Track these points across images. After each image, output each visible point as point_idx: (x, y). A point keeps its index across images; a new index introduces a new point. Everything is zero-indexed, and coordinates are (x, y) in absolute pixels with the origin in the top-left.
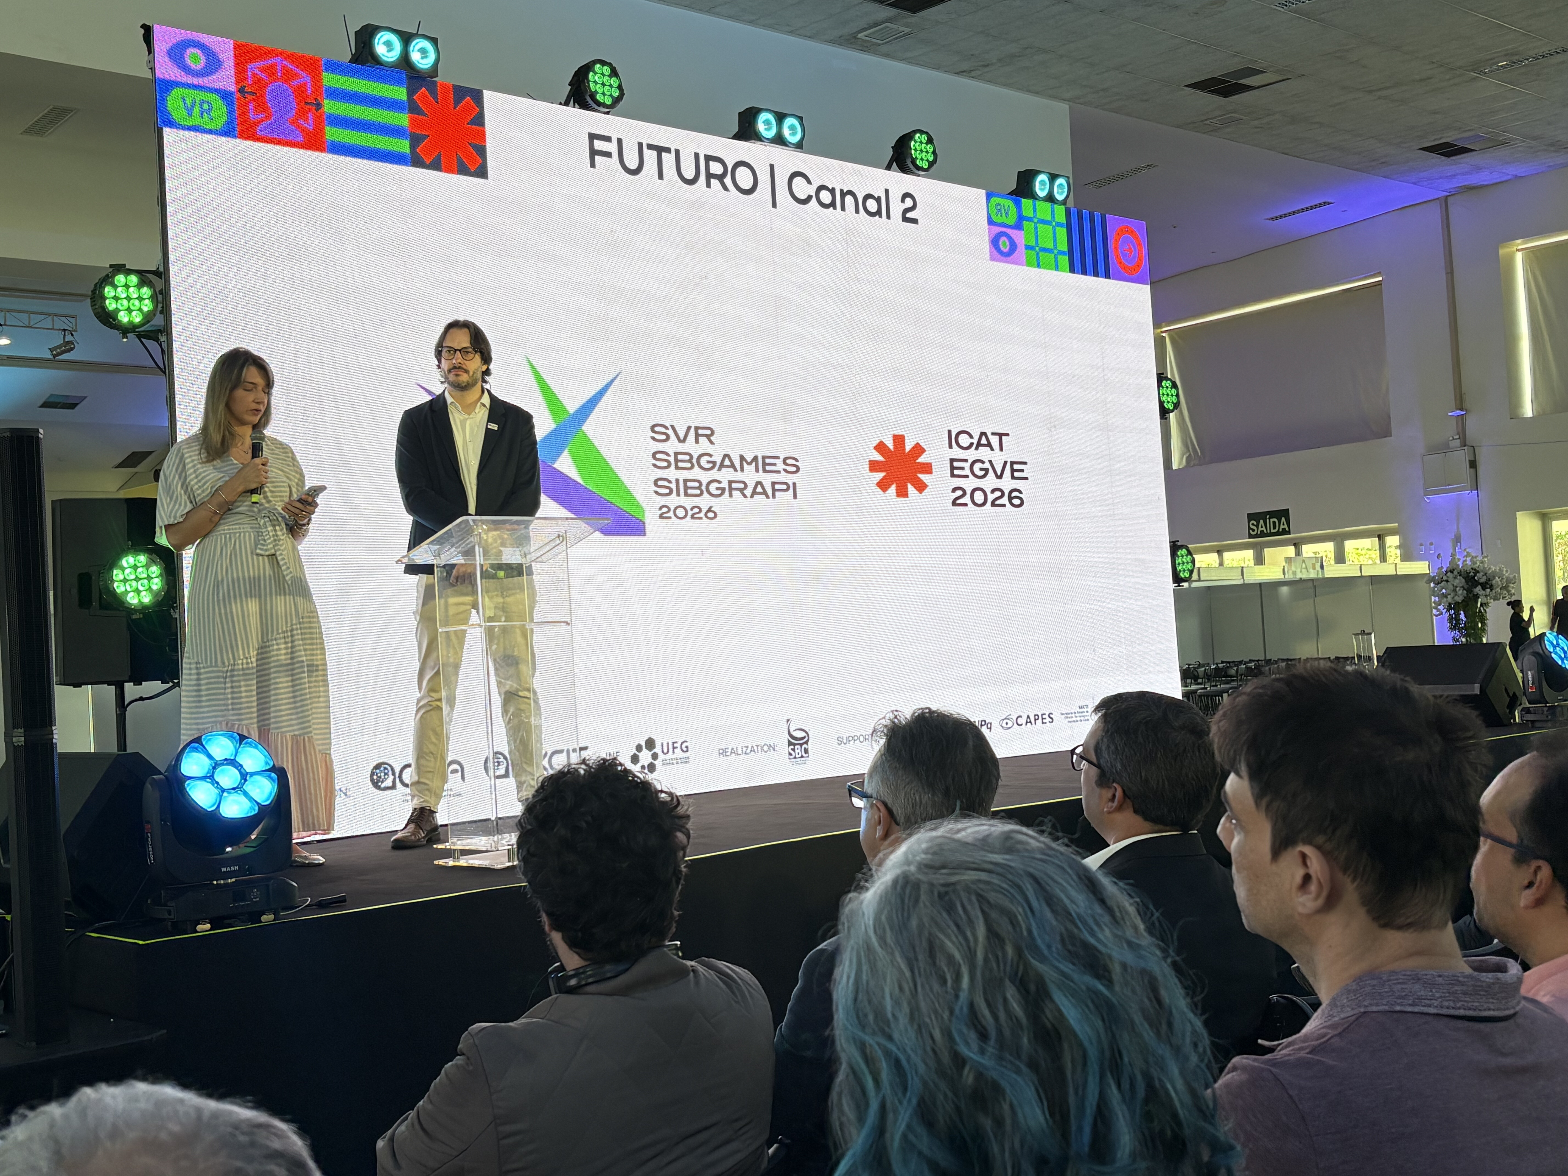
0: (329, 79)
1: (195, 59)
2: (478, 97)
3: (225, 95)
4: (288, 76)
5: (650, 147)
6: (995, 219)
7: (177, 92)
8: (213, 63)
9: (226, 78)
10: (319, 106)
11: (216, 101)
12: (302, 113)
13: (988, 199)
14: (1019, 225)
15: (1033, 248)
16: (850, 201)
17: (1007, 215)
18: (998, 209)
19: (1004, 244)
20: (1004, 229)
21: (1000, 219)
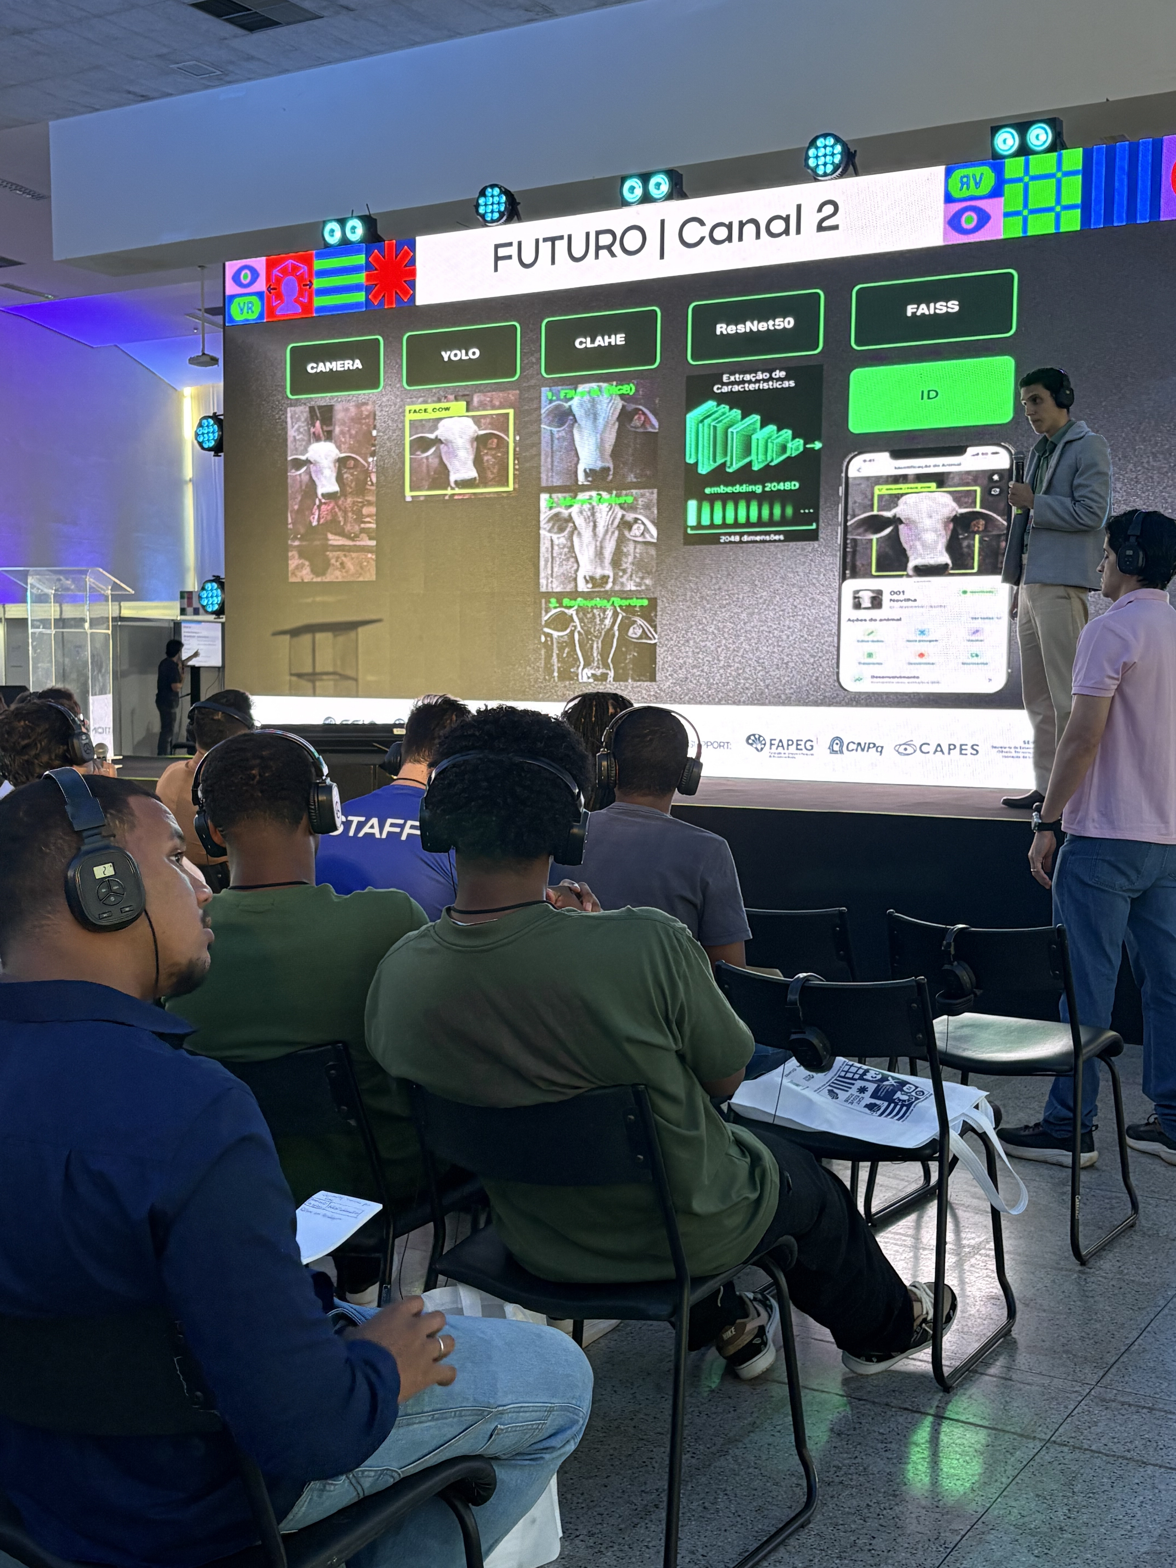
1: (246, 277)
2: (409, 245)
3: (260, 295)
4: (294, 271)
5: (545, 240)
6: (956, 194)
7: (236, 302)
8: (255, 275)
9: (261, 285)
10: (310, 284)
11: (255, 299)
12: (301, 293)
13: (948, 174)
14: (997, 192)
15: (1017, 213)
16: (750, 229)
17: (977, 185)
18: (964, 183)
19: (969, 220)
20: (971, 204)
21: (965, 193)
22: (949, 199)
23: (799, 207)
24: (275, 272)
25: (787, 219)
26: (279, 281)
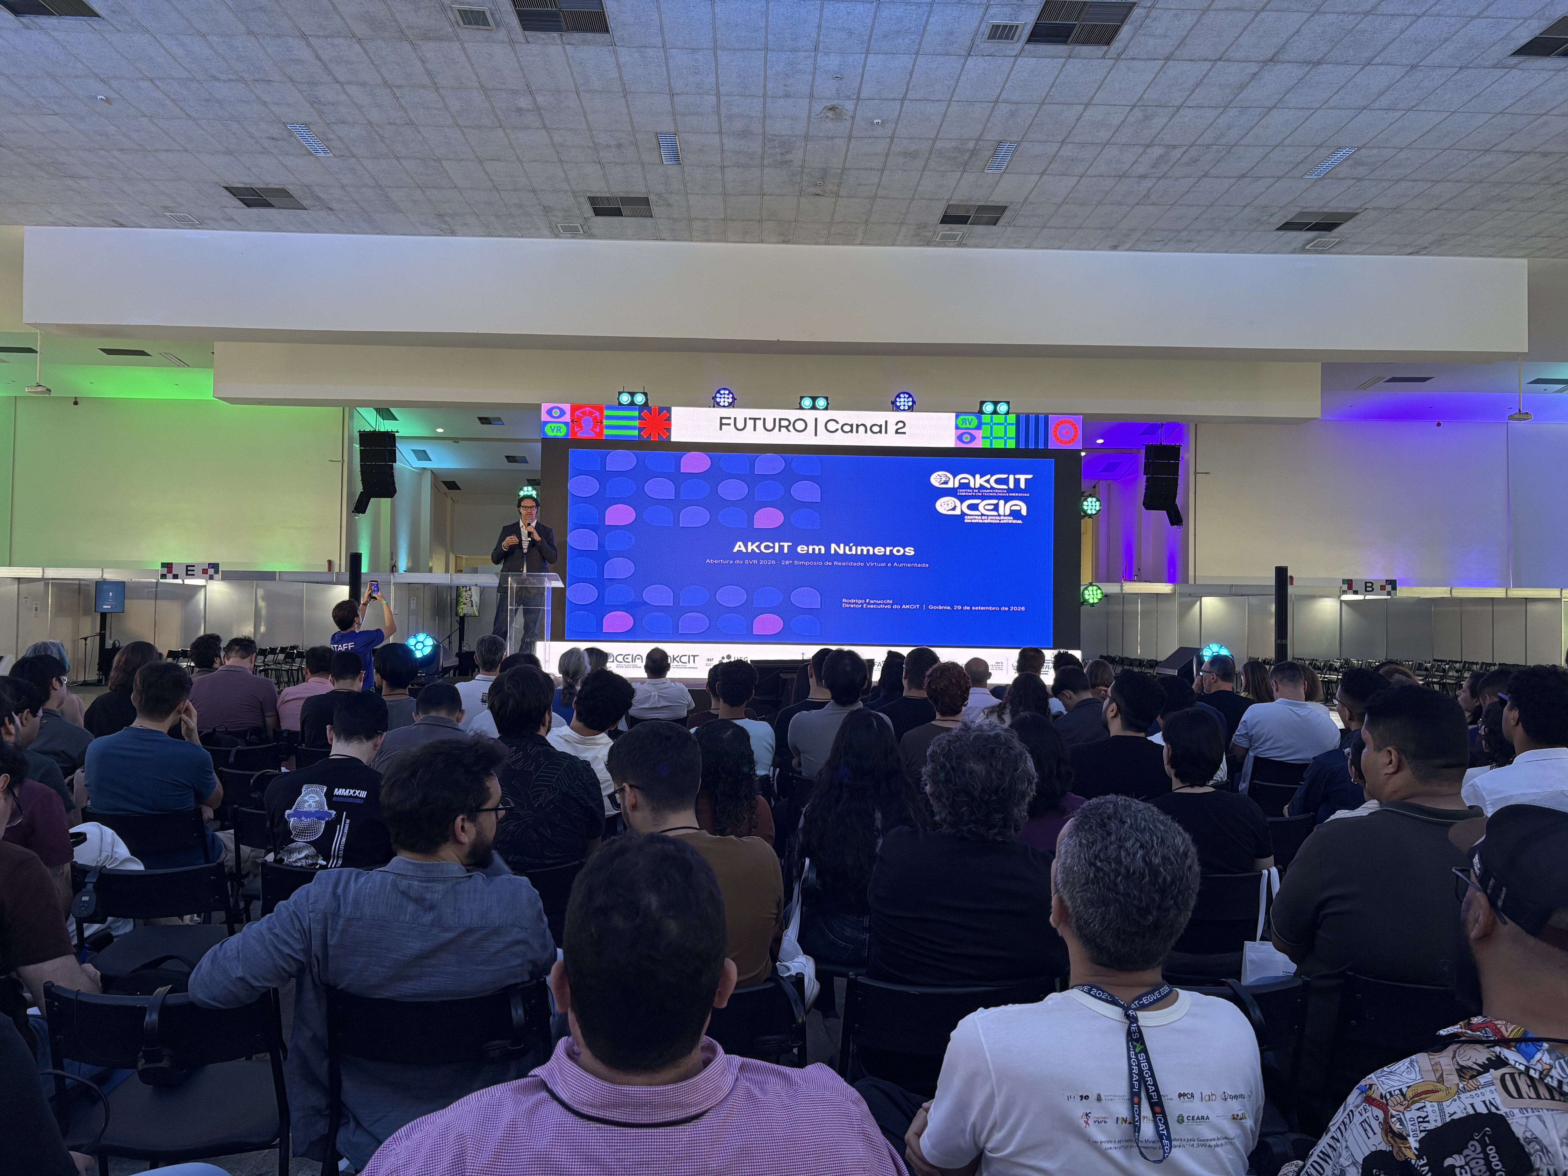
0: (607, 413)
1: (556, 413)
2: (669, 410)
3: (566, 424)
4: (590, 414)
5: (750, 419)
6: (960, 426)
7: (549, 425)
8: (563, 413)
9: (567, 418)
10: (601, 422)
11: (562, 426)
12: (595, 426)
13: (957, 417)
14: (979, 427)
15: (988, 438)
16: (862, 429)
17: (970, 423)
18: (964, 421)
19: (966, 438)
20: (967, 431)
21: (964, 426)
22: (957, 427)
23: (886, 422)
24: (577, 413)
25: (880, 426)
26: (580, 418)
